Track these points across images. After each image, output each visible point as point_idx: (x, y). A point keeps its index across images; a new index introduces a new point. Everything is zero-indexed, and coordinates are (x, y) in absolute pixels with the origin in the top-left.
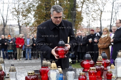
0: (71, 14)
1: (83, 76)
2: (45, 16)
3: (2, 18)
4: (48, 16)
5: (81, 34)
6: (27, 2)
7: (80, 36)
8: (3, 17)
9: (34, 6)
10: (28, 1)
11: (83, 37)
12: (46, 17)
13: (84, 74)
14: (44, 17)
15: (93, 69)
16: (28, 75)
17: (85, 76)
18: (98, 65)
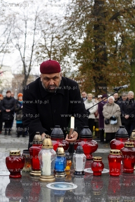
1: (99, 163)
3: (22, 63)
9: (74, 42)
10: (65, 34)
13: (100, 159)
15: (114, 152)
16: (10, 156)
17: (101, 162)
18: (127, 146)
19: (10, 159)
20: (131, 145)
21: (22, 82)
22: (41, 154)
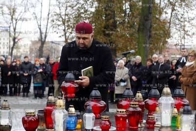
0: (144, 26)
1: (107, 122)
2: (105, 28)
4: (108, 28)
5: (157, 60)
6: (77, 5)
7: (155, 62)
8: (40, 29)
9: (86, 11)
10: (78, 3)
11: (160, 64)
12: (105, 30)
13: (107, 118)
14: (103, 29)
18: (132, 106)
19: (26, 119)
20: (136, 105)
21: (39, 48)
22: (54, 114)
